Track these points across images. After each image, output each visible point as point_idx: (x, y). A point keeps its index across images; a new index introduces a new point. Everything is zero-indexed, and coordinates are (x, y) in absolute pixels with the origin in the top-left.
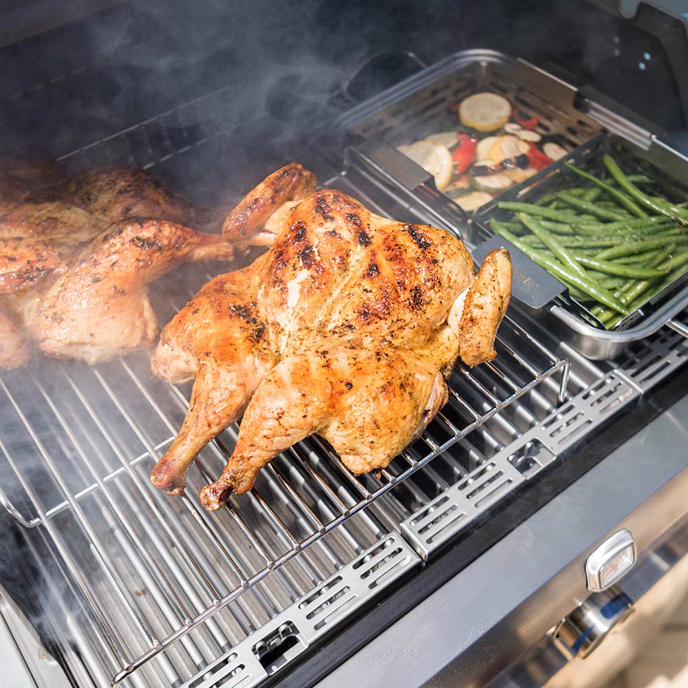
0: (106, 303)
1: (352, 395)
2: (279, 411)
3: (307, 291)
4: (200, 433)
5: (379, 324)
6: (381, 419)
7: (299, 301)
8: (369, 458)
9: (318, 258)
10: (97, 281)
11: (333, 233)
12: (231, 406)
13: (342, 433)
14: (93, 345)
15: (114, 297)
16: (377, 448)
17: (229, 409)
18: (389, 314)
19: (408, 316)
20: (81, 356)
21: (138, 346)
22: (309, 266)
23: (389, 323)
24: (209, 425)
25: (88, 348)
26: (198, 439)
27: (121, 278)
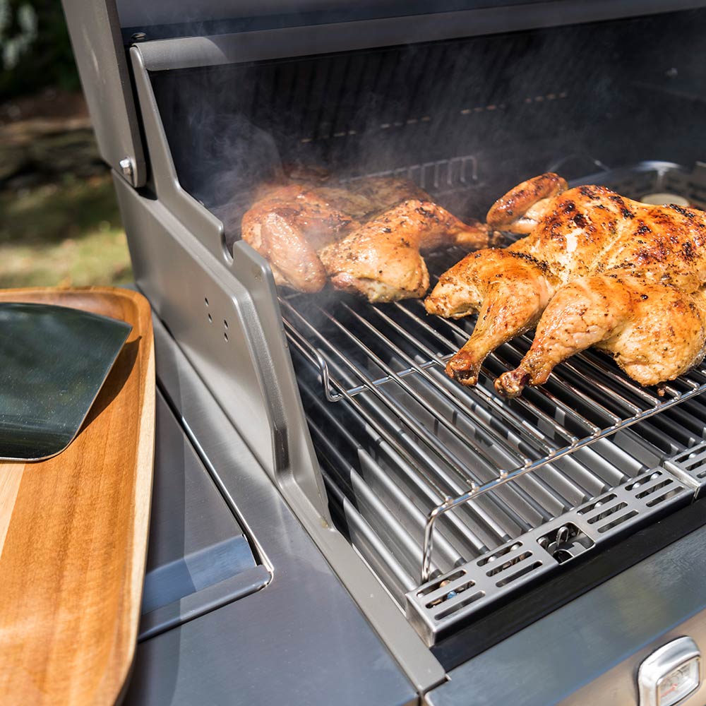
0: (396, 249)
1: (648, 304)
2: (583, 308)
3: (583, 242)
4: (498, 331)
5: (656, 265)
6: (677, 329)
7: (577, 248)
8: (659, 368)
9: (590, 222)
10: (388, 231)
11: (601, 207)
12: (527, 310)
13: (637, 339)
14: (380, 282)
15: (401, 246)
16: (669, 357)
17: (526, 313)
18: (666, 258)
19: (681, 264)
20: (367, 291)
21: (415, 291)
22: (583, 227)
23: (666, 266)
24: (506, 325)
25: (374, 285)
26: (494, 337)
27: (408, 234)
